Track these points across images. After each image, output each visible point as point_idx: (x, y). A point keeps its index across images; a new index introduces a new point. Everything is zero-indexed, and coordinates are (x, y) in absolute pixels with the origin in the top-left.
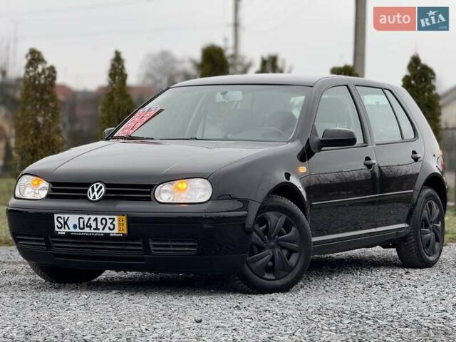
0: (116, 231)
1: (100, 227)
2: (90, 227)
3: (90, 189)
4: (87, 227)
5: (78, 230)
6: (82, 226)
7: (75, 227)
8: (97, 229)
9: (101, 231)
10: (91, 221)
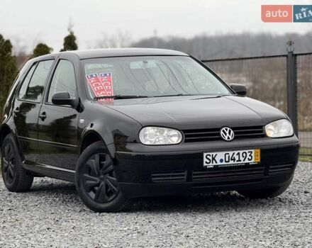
0: (253, 160)
1: (242, 159)
2: (234, 160)
3: (222, 132)
4: (232, 159)
5: (224, 163)
6: (227, 160)
7: (221, 161)
8: (239, 160)
9: (242, 162)
10: (235, 156)
